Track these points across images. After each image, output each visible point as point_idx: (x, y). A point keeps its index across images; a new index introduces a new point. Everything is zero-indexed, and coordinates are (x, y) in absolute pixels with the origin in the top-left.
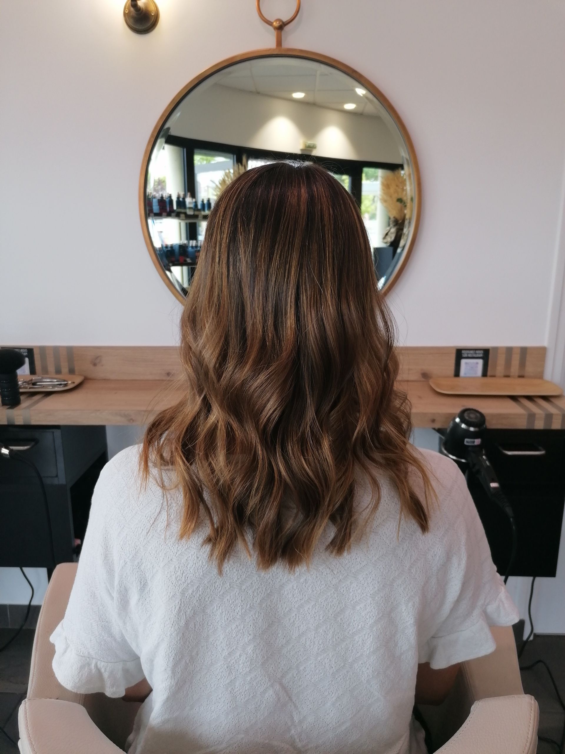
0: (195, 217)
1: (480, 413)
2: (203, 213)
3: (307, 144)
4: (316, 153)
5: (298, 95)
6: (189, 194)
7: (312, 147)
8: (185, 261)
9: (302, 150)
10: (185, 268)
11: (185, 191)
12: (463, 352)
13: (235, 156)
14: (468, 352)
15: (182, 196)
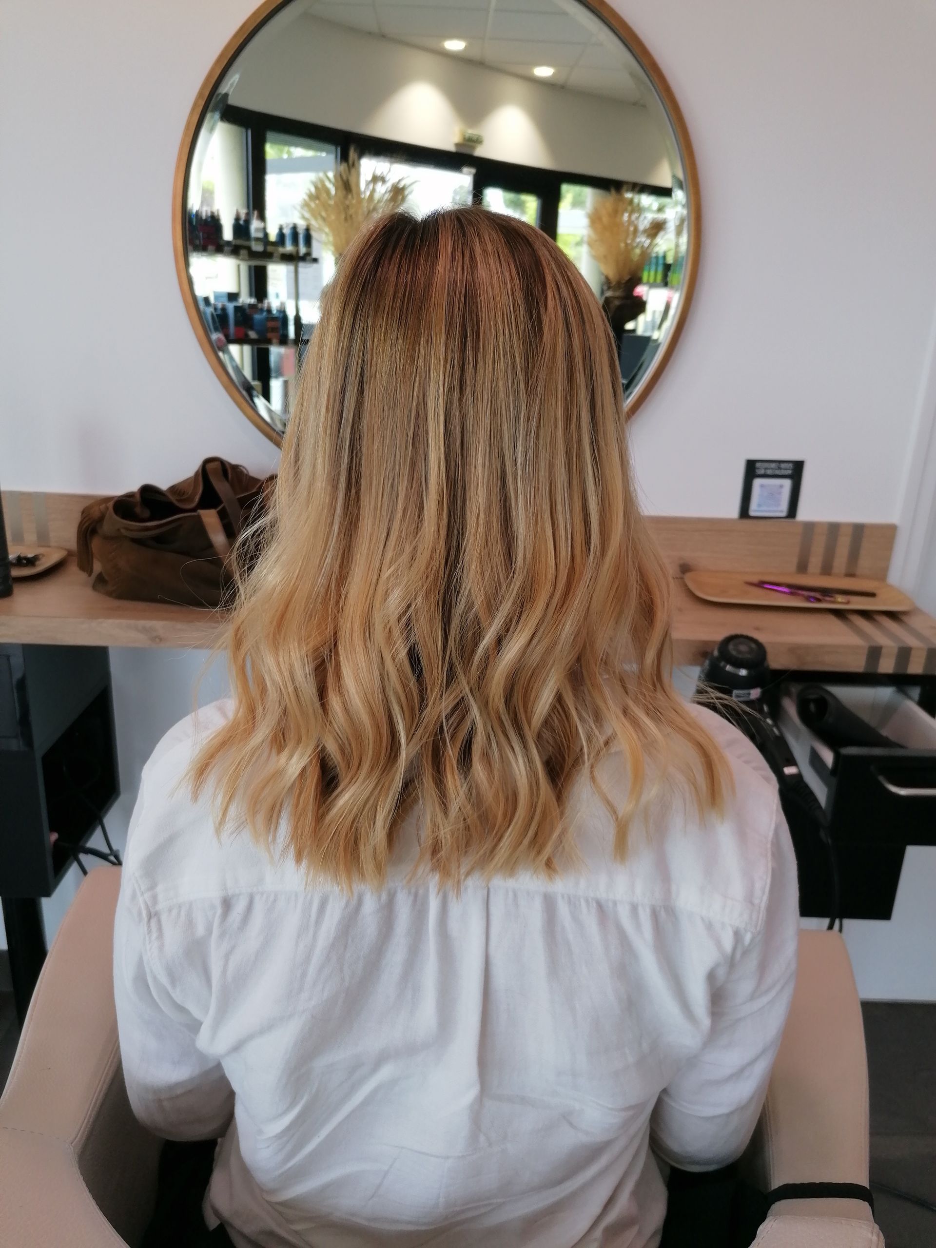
0: (267, 256)
1: (756, 641)
2: (281, 250)
3: (467, 136)
4: (481, 152)
5: (455, 45)
6: (256, 213)
7: (475, 141)
8: (247, 335)
9: (457, 145)
10: (247, 349)
11: (248, 207)
12: (758, 465)
13: (339, 149)
14: (766, 465)
15: (243, 217)
